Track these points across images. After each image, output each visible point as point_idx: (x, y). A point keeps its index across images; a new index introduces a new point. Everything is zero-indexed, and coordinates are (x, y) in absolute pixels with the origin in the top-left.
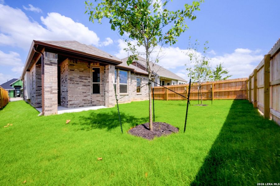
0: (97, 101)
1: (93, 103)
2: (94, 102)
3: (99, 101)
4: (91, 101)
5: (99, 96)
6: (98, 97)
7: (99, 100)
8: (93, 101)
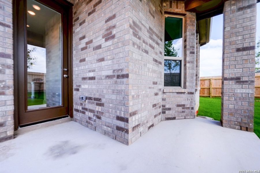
0: (178, 106)
1: (167, 112)
2: (169, 109)
3: (183, 106)
4: (164, 106)
5: (184, 93)
6: (181, 95)
7: (183, 103)
8: (167, 106)
